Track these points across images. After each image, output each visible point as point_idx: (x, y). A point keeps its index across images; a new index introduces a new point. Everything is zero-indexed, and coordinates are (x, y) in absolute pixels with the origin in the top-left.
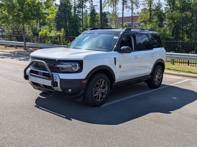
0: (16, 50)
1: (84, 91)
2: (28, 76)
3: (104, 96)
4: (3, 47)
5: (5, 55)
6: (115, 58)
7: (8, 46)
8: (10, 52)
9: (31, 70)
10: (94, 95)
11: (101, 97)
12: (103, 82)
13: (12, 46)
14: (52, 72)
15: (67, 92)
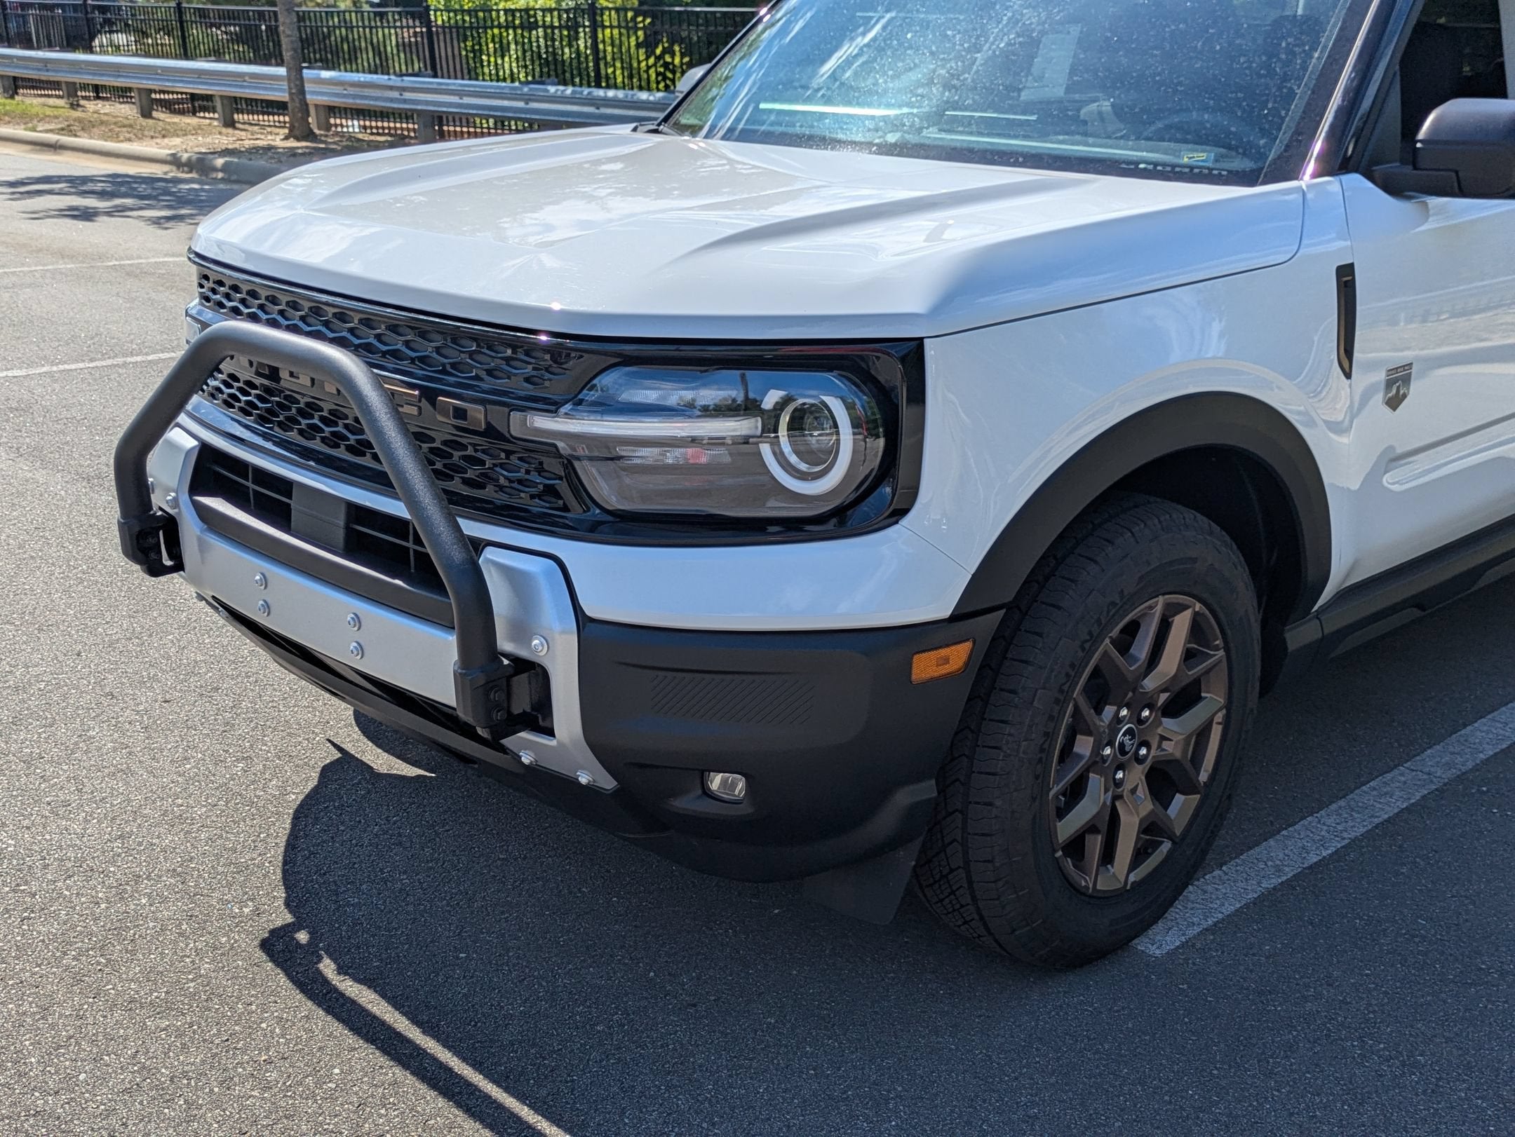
0: (227, 139)
1: (927, 790)
2: (170, 525)
3: (1181, 807)
4: (126, 111)
5: (118, 186)
6: (1346, 278)
7: (169, 106)
8: (175, 161)
9: (206, 450)
10: (1067, 828)
11: (1152, 830)
12: (1181, 624)
13: (197, 104)
14: (455, 502)
15: (687, 803)
